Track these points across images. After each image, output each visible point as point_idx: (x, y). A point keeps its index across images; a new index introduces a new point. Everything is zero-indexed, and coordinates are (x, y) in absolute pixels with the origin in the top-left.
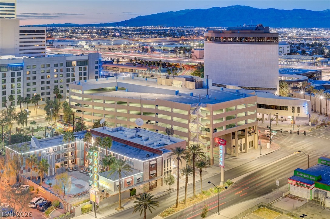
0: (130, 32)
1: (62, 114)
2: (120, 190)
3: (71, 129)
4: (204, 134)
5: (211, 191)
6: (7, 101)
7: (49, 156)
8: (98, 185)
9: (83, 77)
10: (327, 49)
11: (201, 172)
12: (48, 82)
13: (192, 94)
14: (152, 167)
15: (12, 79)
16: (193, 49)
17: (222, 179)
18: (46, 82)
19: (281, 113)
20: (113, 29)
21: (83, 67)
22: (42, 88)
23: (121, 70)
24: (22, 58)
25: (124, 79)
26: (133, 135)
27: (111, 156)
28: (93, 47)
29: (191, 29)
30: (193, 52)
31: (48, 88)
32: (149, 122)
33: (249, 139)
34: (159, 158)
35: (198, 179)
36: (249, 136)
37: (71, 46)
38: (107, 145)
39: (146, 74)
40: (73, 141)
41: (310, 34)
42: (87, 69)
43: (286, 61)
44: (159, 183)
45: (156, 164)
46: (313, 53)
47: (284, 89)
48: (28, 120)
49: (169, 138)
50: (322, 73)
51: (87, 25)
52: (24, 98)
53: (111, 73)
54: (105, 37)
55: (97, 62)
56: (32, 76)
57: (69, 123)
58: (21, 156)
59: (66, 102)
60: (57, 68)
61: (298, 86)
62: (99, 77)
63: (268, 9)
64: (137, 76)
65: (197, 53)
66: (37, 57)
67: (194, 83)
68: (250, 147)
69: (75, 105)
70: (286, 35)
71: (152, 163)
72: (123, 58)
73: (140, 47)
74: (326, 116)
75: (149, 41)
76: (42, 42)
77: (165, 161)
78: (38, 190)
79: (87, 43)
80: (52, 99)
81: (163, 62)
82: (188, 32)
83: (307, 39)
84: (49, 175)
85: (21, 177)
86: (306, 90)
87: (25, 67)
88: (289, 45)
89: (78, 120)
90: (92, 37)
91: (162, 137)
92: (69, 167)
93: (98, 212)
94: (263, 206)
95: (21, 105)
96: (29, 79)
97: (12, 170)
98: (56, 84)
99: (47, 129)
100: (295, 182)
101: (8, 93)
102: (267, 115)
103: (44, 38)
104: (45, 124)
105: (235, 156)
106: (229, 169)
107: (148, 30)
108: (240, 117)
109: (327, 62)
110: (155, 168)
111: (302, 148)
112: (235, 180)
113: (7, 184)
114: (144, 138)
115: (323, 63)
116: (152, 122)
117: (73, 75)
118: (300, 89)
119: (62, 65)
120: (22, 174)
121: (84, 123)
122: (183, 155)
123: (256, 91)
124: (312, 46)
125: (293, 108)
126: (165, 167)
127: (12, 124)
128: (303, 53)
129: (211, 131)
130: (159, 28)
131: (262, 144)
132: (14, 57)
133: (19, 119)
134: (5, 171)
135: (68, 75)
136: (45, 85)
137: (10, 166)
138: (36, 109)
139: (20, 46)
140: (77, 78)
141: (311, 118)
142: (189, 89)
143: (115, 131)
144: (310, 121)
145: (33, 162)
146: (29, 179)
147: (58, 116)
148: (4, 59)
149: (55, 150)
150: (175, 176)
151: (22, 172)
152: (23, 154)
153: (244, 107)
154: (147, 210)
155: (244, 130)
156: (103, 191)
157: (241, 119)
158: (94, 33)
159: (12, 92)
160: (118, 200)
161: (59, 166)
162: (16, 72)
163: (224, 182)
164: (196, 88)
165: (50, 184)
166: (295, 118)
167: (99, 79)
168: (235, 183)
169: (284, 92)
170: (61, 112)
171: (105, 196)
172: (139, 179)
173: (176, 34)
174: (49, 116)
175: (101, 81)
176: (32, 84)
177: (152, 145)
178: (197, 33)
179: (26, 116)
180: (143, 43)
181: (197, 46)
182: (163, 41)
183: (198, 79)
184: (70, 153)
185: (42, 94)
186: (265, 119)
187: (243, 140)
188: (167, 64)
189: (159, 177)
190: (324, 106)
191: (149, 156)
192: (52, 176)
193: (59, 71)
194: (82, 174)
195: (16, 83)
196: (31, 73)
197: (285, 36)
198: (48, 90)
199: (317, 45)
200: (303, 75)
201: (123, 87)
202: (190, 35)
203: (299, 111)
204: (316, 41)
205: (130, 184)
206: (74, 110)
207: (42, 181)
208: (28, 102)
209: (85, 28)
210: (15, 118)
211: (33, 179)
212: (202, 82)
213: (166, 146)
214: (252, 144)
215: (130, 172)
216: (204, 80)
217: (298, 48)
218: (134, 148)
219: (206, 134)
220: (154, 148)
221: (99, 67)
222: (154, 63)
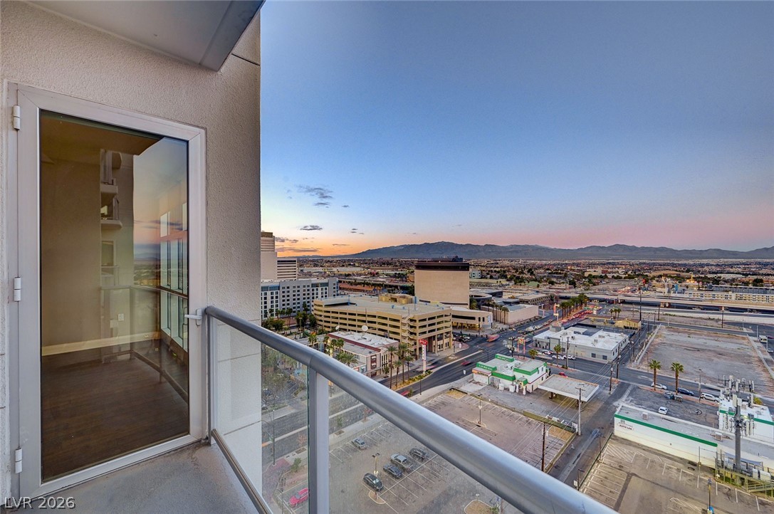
4: (412, 337)
5: (416, 378)
9: (324, 295)
14: (373, 361)
15: (271, 296)
16: (408, 275)
17: (424, 369)
19: (470, 322)
21: (324, 288)
22: (294, 304)
24: (279, 281)
27: (343, 352)
30: (408, 277)
31: (299, 303)
33: (446, 341)
34: (377, 353)
35: (406, 370)
36: (445, 338)
42: (328, 289)
44: (378, 372)
45: (376, 359)
46: (499, 277)
47: (473, 304)
49: (386, 340)
50: (504, 293)
51: (330, 257)
52: (280, 311)
53: (346, 292)
54: (343, 266)
55: (335, 284)
56: (286, 294)
57: (313, 329)
59: (311, 313)
60: (305, 288)
65: (411, 278)
66: (290, 280)
67: (406, 299)
68: (446, 347)
71: (373, 357)
74: (505, 324)
80: (301, 312)
83: (495, 267)
87: (281, 288)
88: (480, 272)
89: (320, 327)
90: (333, 265)
91: (381, 339)
94: (454, 389)
96: (283, 296)
98: (304, 301)
100: (477, 372)
105: (435, 353)
109: (509, 285)
110: (375, 361)
112: (433, 371)
114: (367, 340)
119: (308, 286)
121: (325, 329)
122: (395, 352)
124: (498, 272)
125: (479, 318)
128: (491, 277)
129: (417, 335)
132: (273, 280)
135: (313, 294)
136: (296, 301)
139: (278, 272)
140: (320, 296)
141: (493, 326)
142: (402, 304)
143: (347, 335)
147: (306, 324)
148: (266, 282)
155: (442, 335)
159: (272, 306)
163: (425, 372)
164: (407, 303)
166: (481, 326)
167: (335, 297)
168: (434, 373)
170: (308, 322)
172: (364, 369)
173: (396, 263)
176: (286, 300)
177: (374, 345)
181: (411, 272)
182: (386, 269)
183: (410, 297)
185: (294, 308)
187: (441, 341)
189: (378, 368)
190: (503, 317)
191: (370, 353)
192: (300, 368)
195: (274, 300)
196: (286, 292)
199: (502, 271)
200: (488, 294)
201: (353, 302)
203: (484, 321)
206: (317, 320)
208: (284, 314)
212: (412, 299)
213: (384, 346)
214: (448, 344)
215: (356, 364)
216: (413, 297)
217: (488, 274)
218: (360, 347)
219: (414, 337)
220: (375, 347)
221: (336, 288)
222: (378, 285)
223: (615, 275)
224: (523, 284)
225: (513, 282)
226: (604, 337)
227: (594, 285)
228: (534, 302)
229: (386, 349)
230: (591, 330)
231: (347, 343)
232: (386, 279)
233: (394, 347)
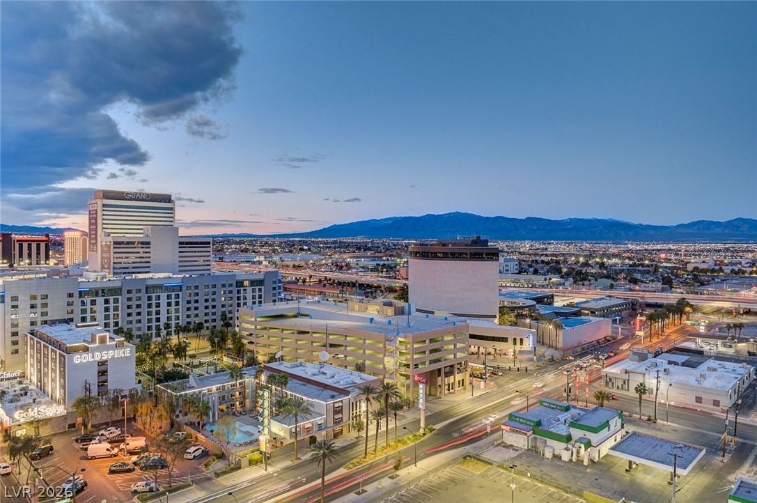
0: (321, 245)
1: (231, 346)
2: (296, 438)
3: (240, 364)
4: (403, 371)
5: (408, 439)
7: (212, 397)
8: (270, 431)
9: (257, 300)
10: (565, 267)
11: (396, 416)
12: (214, 307)
13: (390, 322)
14: (338, 411)
15: (168, 302)
16: (398, 267)
17: (422, 425)
18: (210, 307)
19: (500, 346)
20: (300, 241)
21: (257, 288)
22: (206, 314)
23: (308, 293)
24: (182, 276)
25: (308, 303)
26: (316, 371)
27: (287, 397)
28: (275, 263)
29: (398, 242)
30: (398, 271)
31: (214, 314)
32: (337, 356)
33: (459, 377)
34: (345, 398)
35: (391, 426)
36: (458, 373)
37: (246, 262)
38: (283, 383)
39: (338, 297)
40: (241, 378)
41: (546, 249)
42: (263, 290)
43: (513, 282)
44: (344, 430)
45: (342, 406)
46: (548, 272)
47: (506, 316)
48: (188, 353)
49: (359, 376)
50: (555, 297)
51: (268, 236)
52: (183, 326)
53: (295, 295)
54: (291, 252)
55: (275, 282)
56: (193, 298)
57: (238, 357)
58: (176, 396)
59: (235, 331)
60: (224, 289)
61: (523, 313)
62: (277, 301)
63: (495, 217)
64: (327, 300)
65: (403, 272)
66: (201, 275)
67: (393, 308)
68: (459, 387)
69: (247, 335)
70: (517, 250)
71: (336, 405)
72: (311, 277)
73: (332, 264)
74: (556, 349)
75: (345, 256)
76: (207, 256)
77: (353, 403)
78: (196, 438)
79: (265, 258)
80: (218, 328)
81: (360, 283)
82: (395, 245)
83: (542, 255)
84: (211, 421)
85: (176, 422)
86: (532, 317)
87: (184, 288)
88: (518, 263)
89: (249, 354)
90: (274, 251)
91: (351, 374)
92: (236, 410)
93: (269, 464)
94: (469, 456)
95: (178, 334)
96: (189, 302)
97: (165, 414)
98: (223, 309)
99: (210, 364)
100: (510, 428)
102: (484, 347)
103: (209, 252)
104: (209, 359)
105: (440, 398)
106: (431, 413)
107: (345, 243)
108: (447, 350)
109: (564, 284)
110: (341, 412)
111: (523, 388)
112: (438, 427)
113: (159, 431)
114: (328, 375)
115: (558, 284)
116: (340, 356)
117: (245, 298)
118: (526, 316)
119: (231, 285)
120: (177, 419)
121: (257, 357)
122: (375, 395)
123: (471, 318)
124: (548, 263)
125: (515, 339)
126: (353, 410)
127: (167, 359)
128: (536, 272)
129: (411, 366)
130: (359, 239)
131: (474, 383)
132: (171, 275)
133: (176, 353)
134: (156, 414)
135: (239, 298)
136: (210, 310)
137: (163, 408)
138: (198, 340)
139: (180, 261)
140: (249, 302)
141: (537, 352)
142: (387, 316)
143: (294, 367)
144: (535, 355)
145: (191, 404)
146: (186, 424)
147: (226, 349)
148: (159, 278)
149: (220, 389)
150: (365, 420)
151: (177, 416)
152: (178, 394)
153: (453, 338)
154: (326, 459)
155: (452, 366)
156: (275, 439)
157: (449, 352)
158: (276, 246)
159: (169, 319)
160: (293, 450)
161: (225, 410)
163: (424, 429)
164: (396, 314)
165: (212, 431)
166: (517, 352)
167: (277, 303)
168: (439, 430)
169: (506, 320)
170: (229, 344)
171: (278, 444)
172: (321, 424)
173: (379, 247)
174: (214, 349)
175: (280, 305)
176: (193, 309)
177: (338, 384)
178: (406, 246)
179: (185, 349)
180: (337, 259)
181: (404, 263)
182: (362, 257)
183: (401, 303)
184: (237, 393)
185: (206, 321)
186: (480, 353)
187: (452, 378)
188: (365, 286)
189: (345, 422)
190: (553, 337)
191: (333, 397)
192: (214, 422)
193: (227, 292)
194: (252, 419)
195: (173, 308)
196: (192, 295)
197: (516, 252)
198: (214, 317)
199: (553, 262)
200: (530, 299)
201: (306, 313)
202: (396, 249)
203: (521, 343)
204: (553, 258)
205: (310, 430)
206: (245, 341)
207: (203, 427)
208: (189, 331)
209: (265, 239)
210: (171, 350)
211: (191, 424)
212: (403, 307)
213: (355, 385)
214: (462, 383)
215: (309, 416)
216: (406, 305)
217: (530, 266)
218: (316, 387)
219: (405, 371)
220: (341, 387)
221: (277, 289)
222: (348, 284)
223: (736, 269)
224: (586, 283)
225: (571, 280)
226: (715, 370)
227: (702, 284)
228: (606, 312)
229: (357, 391)
230: (695, 359)
231: (294, 380)
232: (362, 274)
233: (371, 387)
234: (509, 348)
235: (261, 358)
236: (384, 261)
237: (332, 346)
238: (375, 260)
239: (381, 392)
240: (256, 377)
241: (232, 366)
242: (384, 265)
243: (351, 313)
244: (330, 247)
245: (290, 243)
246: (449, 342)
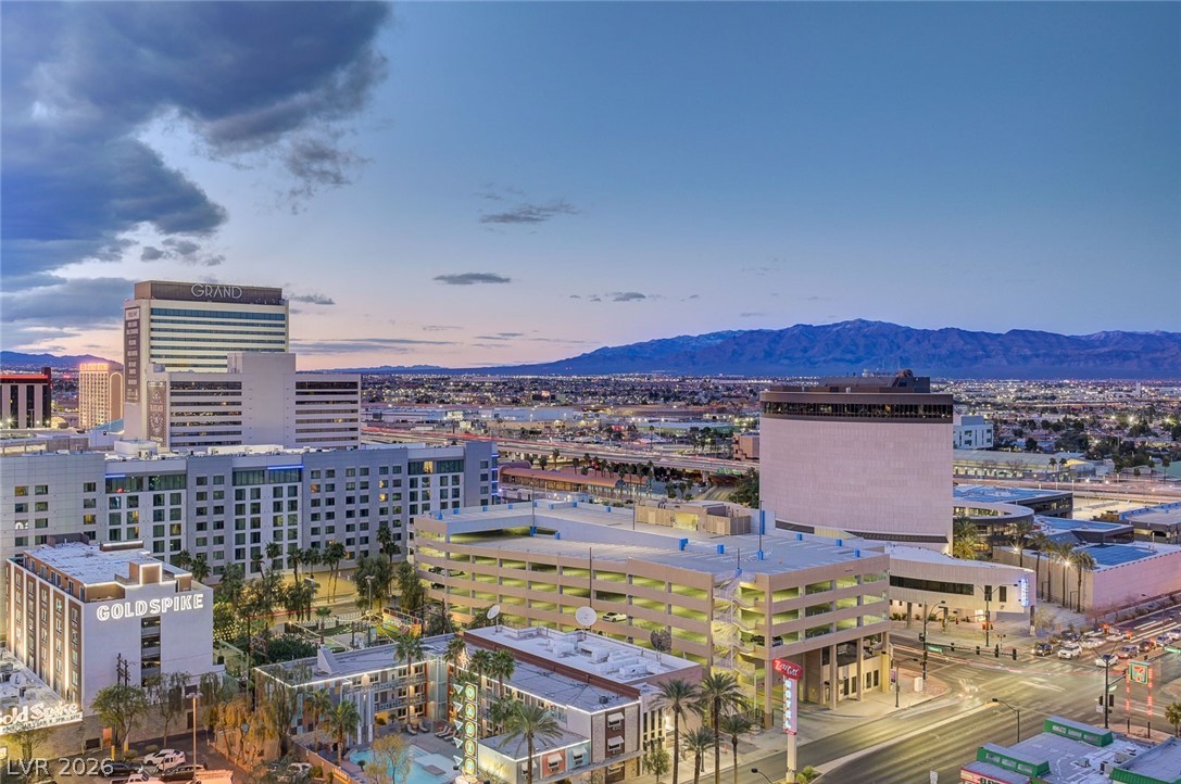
1: (398, 593)
3: (417, 630)
4: (750, 650)
6: (262, 557)
7: (362, 695)
8: (477, 769)
9: (450, 500)
10: (1096, 437)
11: (735, 746)
12: (364, 513)
13: (722, 548)
14: (614, 729)
15: (274, 503)
16: (736, 435)
17: (791, 764)
18: (358, 513)
19: (955, 602)
20: (535, 381)
21: (450, 475)
22: (349, 528)
23: (551, 485)
24: (302, 451)
25: (552, 507)
26: (570, 647)
27: (511, 698)
28: (484, 425)
29: (736, 382)
30: (737, 442)
31: (365, 527)
32: (612, 618)
33: (868, 666)
34: (629, 705)
35: (726, 764)
36: (866, 658)
37: (427, 422)
38: (502, 671)
39: (611, 496)
40: (419, 658)
41: (1053, 398)
42: (462, 481)
43: (982, 468)
44: (630, 769)
45: (623, 721)
46: (1058, 445)
47: (968, 539)
48: (313, 604)
49: (659, 659)
52: (305, 550)
53: (524, 491)
54: (516, 402)
55: (486, 465)
56: (324, 496)
57: (412, 614)
58: (291, 690)
59: (406, 562)
60: (385, 477)
61: (1006, 533)
62: (490, 501)
63: (941, 331)
64: (591, 502)
65: (746, 444)
66: (339, 448)
67: (728, 520)
68: (869, 687)
69: (430, 570)
70: (989, 400)
71: (612, 718)
72: (556, 454)
73: (601, 429)
74: (1079, 611)
75: (627, 411)
76: (353, 411)
77: (645, 715)
78: (331, 775)
79: (464, 414)
80: (374, 556)
81: (659, 466)
82: (728, 389)
84: (359, 742)
85: (293, 742)
86: (1025, 544)
87: (307, 475)
88: (991, 427)
89: (434, 608)
90: (483, 400)
91: (642, 655)
92: (409, 723)
95: (296, 567)
96: (315, 503)
97: (269, 725)
98: (384, 518)
99: (355, 628)
100: (979, 777)
101: (267, 537)
102: (920, 606)
103: (356, 402)
104: (354, 617)
105: (828, 709)
106: (810, 741)
108: (843, 608)
109: (1093, 472)
110: (622, 733)
112: (824, 769)
113: (258, 759)
114: (595, 656)
115: (1081, 474)
116: (618, 617)
117: (426, 497)
118: (1010, 541)
119: (398, 470)
120: (294, 738)
121: (450, 616)
122: (690, 700)
123: (893, 543)
124: (1057, 427)
125: (988, 589)
126: (645, 730)
127: (272, 615)
128: (1031, 446)
129: (766, 641)
130: (657, 378)
131: (902, 679)
132: (281, 448)
133: (291, 603)
134: (253, 726)
135: (413, 497)
136: (357, 520)
137: (265, 715)
138: (333, 579)
139: (298, 422)
140: (435, 504)
141: (1036, 616)
142: (715, 536)
143: (525, 638)
144: (1032, 623)
145: (321, 708)
146: (311, 748)
147: (388, 599)
148: (258, 455)
149: (377, 679)
150: (671, 752)
151: (294, 731)
152: (296, 686)
153: (856, 583)
155: (854, 643)
158: (487, 391)
161: (387, 720)
162: (285, 486)
163: (795, 773)
164: (733, 533)
165: (361, 764)
166: (993, 617)
167: (489, 507)
168: (825, 776)
169: (968, 548)
170: (396, 590)
172: (581, 756)
173: (697, 394)
174: (365, 597)
175: (494, 511)
176: (323, 516)
177: (615, 675)
178: (751, 391)
179: (309, 596)
180: (610, 417)
181: (747, 428)
182: (661, 414)
183: (742, 510)
184: (412, 688)
185: (349, 542)
186: (913, 616)
187: (852, 670)
188: (668, 473)
189: (629, 754)
190: (1073, 586)
191: (605, 701)
192: (366, 745)
193: (391, 484)
194: (441, 741)
195: (285, 513)
196: (323, 488)
197: (986, 403)
198: (364, 534)
199: (1069, 426)
200: (1020, 503)
201: (551, 527)
202: (732, 397)
203: (1003, 598)
204: (1068, 416)
205: (557, 769)
206: (426, 583)
207: (343, 755)
208: (315, 561)
209: (464, 377)
210: (281, 599)
211: (321, 748)
212: (749, 517)
213: (653, 680)
215: (555, 740)
216: (754, 514)
217: (1018, 434)
218: (570, 680)
219: (755, 651)
220: (621, 682)
221: (490, 477)
222: (634, 469)
231: (525, 665)
232: (661, 448)
233: (685, 682)
234: (975, 607)
235: (457, 618)
236: (707, 421)
237: (601, 595)
238: (687, 421)
239: (704, 694)
240: (449, 656)
241: (401, 633)
242: (708, 429)
243: (640, 529)
244: (595, 394)
245: (515, 385)
246: (847, 593)
